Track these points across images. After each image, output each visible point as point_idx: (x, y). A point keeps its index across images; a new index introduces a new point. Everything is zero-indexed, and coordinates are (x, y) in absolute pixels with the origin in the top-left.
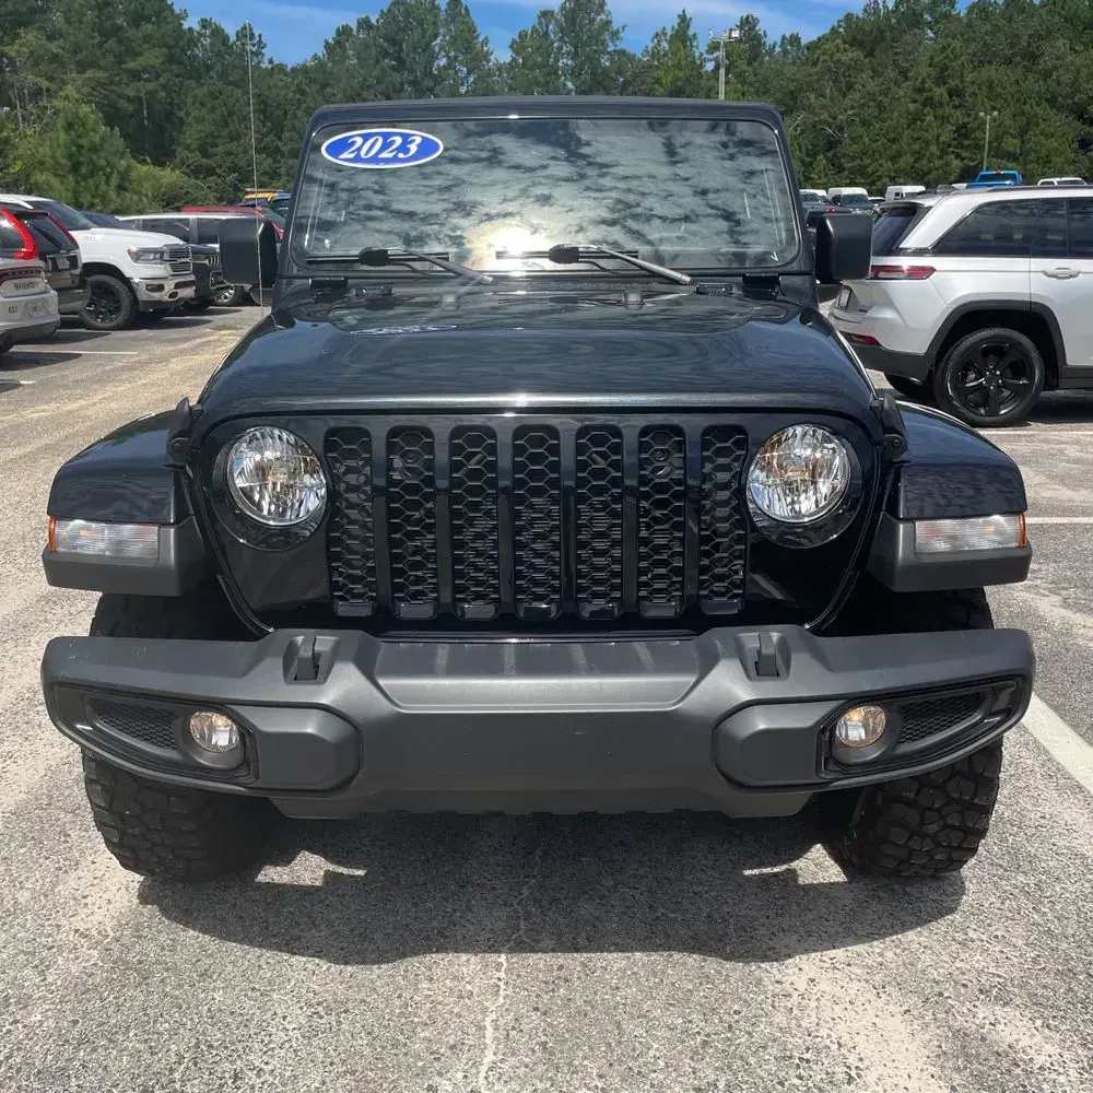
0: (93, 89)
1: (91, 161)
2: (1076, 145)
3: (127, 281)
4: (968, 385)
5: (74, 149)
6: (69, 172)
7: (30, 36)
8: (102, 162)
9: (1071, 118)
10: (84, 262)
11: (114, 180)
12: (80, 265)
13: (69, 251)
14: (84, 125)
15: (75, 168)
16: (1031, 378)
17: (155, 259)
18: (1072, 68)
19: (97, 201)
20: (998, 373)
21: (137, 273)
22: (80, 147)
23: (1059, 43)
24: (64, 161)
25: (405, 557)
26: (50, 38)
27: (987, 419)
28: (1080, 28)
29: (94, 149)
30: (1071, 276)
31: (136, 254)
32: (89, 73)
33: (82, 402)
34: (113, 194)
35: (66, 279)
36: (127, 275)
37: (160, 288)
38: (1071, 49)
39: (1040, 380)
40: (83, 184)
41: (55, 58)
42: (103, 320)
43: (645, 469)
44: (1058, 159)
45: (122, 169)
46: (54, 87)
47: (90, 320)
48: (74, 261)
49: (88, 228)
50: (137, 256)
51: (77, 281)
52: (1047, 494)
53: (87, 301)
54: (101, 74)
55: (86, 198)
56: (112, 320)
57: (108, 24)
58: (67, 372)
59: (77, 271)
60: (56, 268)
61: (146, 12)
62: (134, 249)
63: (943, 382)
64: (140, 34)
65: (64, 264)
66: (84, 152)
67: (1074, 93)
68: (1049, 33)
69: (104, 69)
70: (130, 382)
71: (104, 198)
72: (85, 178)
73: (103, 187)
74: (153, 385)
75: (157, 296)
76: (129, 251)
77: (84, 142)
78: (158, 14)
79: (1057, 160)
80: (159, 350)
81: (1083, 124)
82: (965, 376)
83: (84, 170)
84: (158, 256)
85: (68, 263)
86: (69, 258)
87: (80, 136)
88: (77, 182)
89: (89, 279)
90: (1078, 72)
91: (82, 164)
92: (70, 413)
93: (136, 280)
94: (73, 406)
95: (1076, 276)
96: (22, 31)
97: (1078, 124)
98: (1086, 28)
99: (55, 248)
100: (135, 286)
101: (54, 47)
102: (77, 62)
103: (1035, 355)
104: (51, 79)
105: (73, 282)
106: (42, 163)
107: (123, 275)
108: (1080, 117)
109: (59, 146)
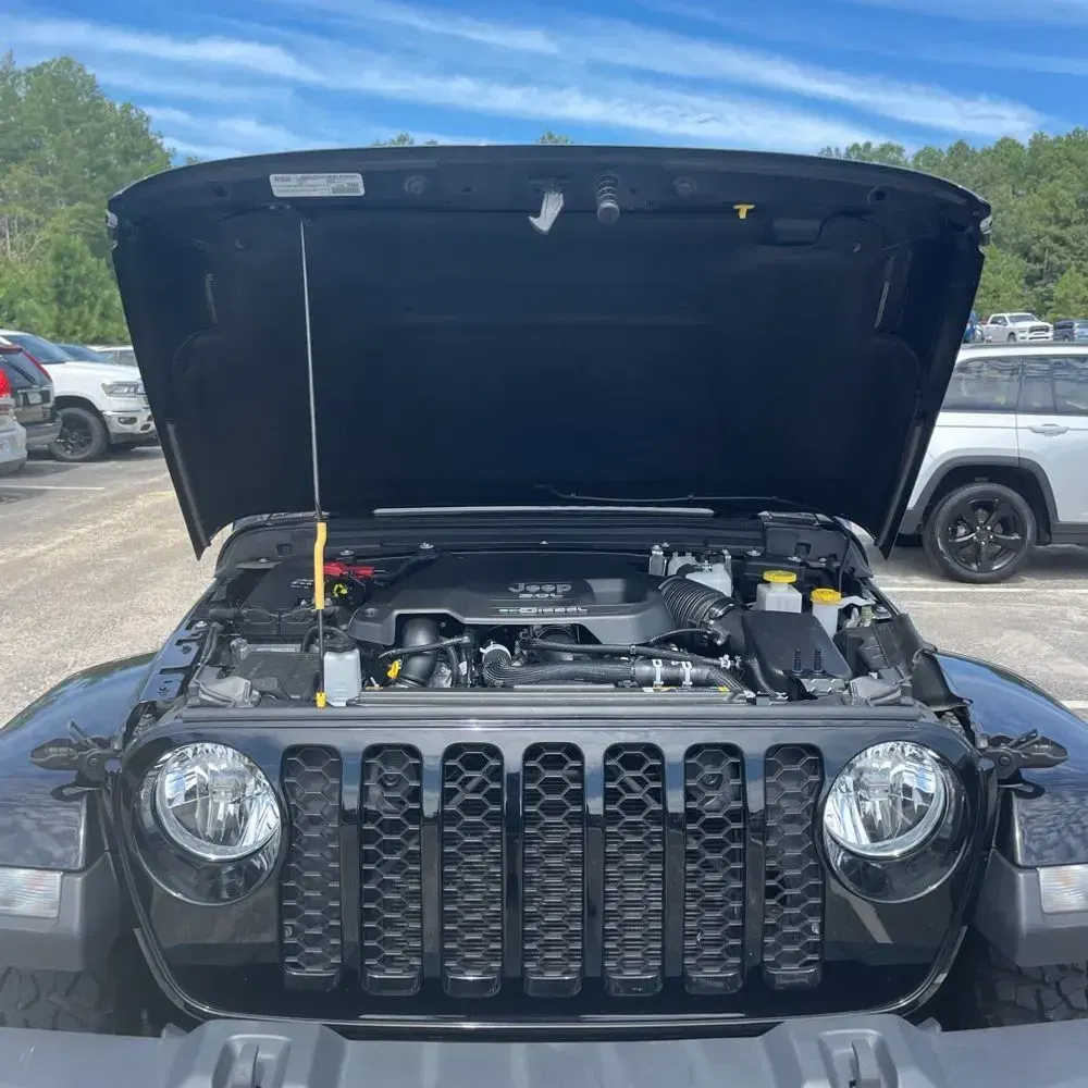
0: (81, 221)
1: (76, 291)
2: (1022, 281)
3: (98, 414)
4: (958, 540)
5: (61, 279)
6: (53, 300)
7: (21, 172)
8: (87, 292)
9: (1015, 257)
10: (57, 395)
11: (98, 308)
12: (52, 399)
13: (41, 386)
14: (72, 257)
15: (60, 297)
16: (1023, 535)
17: (129, 392)
18: (1015, 210)
19: (79, 328)
20: (989, 528)
21: (110, 406)
22: (67, 278)
23: (1002, 188)
24: (48, 290)
25: (379, 914)
26: (42, 172)
27: (979, 575)
28: (1023, 175)
29: (80, 280)
30: (1059, 433)
31: (110, 387)
32: (78, 205)
33: (42, 547)
34: (95, 322)
35: (36, 413)
36: (99, 409)
37: (132, 420)
38: (1014, 193)
39: (1032, 536)
40: (66, 311)
41: (46, 191)
42: (73, 451)
43: (695, 800)
44: (1005, 294)
45: (106, 297)
46: (42, 219)
47: (60, 452)
48: (45, 396)
49: (63, 362)
50: (112, 390)
51: (48, 415)
52: (1059, 669)
53: (58, 434)
54: (90, 207)
55: (68, 326)
56: (83, 453)
57: (99, 161)
58: (30, 511)
59: (50, 405)
60: (27, 403)
61: (136, 150)
62: (108, 383)
63: (932, 537)
64: (130, 170)
65: (35, 398)
66: (72, 282)
67: (1018, 235)
68: (993, 178)
69: (93, 202)
70: (94, 523)
71: (86, 326)
72: (69, 306)
73: (86, 316)
74: (115, 526)
75: (129, 428)
76: (103, 385)
77: (71, 272)
78: (148, 152)
79: (1006, 296)
80: (127, 484)
81: (1029, 261)
82: (955, 531)
83: (69, 299)
84: (132, 390)
85: (40, 397)
86: (42, 393)
87: (67, 268)
88: (60, 310)
89: (59, 413)
90: (1021, 213)
91: (67, 292)
92: (26, 561)
93: (109, 413)
94: (31, 552)
95: (1064, 432)
96: (12, 166)
97: (1023, 262)
98: (1027, 174)
99: (28, 383)
100: (107, 419)
101: (45, 181)
102: (69, 195)
103: (1026, 511)
104: (40, 211)
105: (44, 415)
106: (26, 291)
107: (96, 409)
108: (1025, 255)
109: (46, 274)
